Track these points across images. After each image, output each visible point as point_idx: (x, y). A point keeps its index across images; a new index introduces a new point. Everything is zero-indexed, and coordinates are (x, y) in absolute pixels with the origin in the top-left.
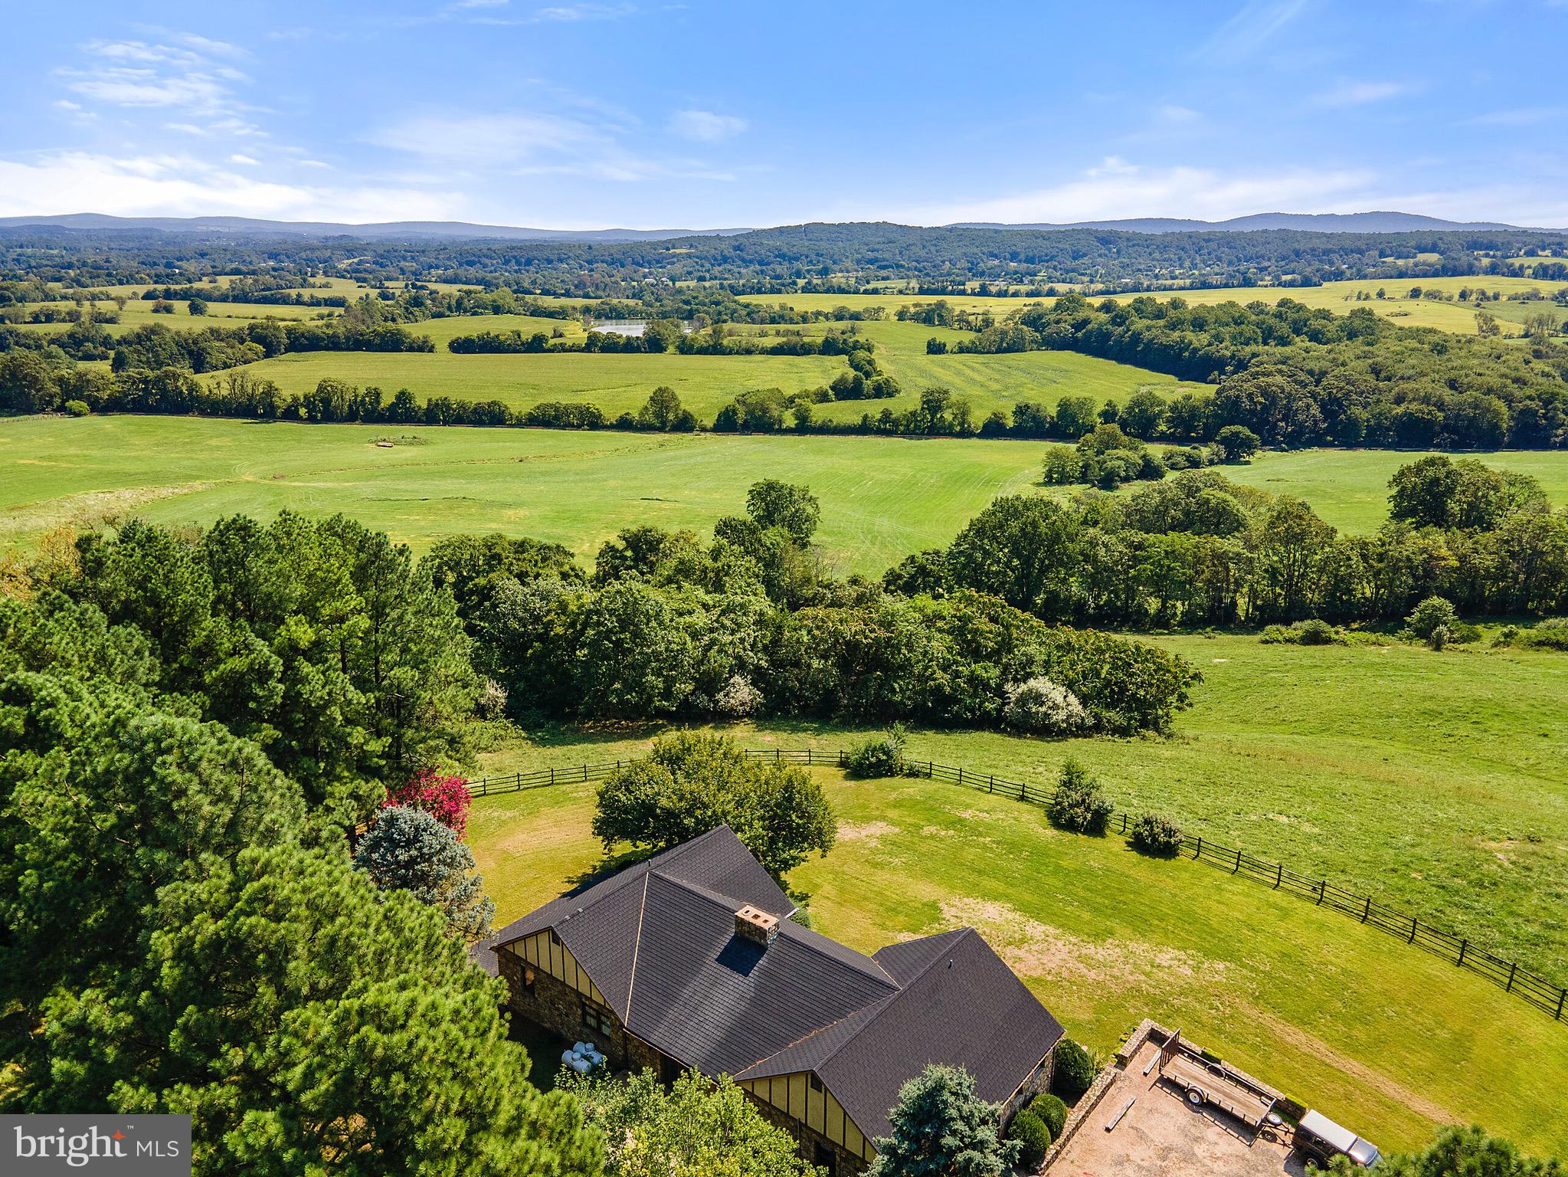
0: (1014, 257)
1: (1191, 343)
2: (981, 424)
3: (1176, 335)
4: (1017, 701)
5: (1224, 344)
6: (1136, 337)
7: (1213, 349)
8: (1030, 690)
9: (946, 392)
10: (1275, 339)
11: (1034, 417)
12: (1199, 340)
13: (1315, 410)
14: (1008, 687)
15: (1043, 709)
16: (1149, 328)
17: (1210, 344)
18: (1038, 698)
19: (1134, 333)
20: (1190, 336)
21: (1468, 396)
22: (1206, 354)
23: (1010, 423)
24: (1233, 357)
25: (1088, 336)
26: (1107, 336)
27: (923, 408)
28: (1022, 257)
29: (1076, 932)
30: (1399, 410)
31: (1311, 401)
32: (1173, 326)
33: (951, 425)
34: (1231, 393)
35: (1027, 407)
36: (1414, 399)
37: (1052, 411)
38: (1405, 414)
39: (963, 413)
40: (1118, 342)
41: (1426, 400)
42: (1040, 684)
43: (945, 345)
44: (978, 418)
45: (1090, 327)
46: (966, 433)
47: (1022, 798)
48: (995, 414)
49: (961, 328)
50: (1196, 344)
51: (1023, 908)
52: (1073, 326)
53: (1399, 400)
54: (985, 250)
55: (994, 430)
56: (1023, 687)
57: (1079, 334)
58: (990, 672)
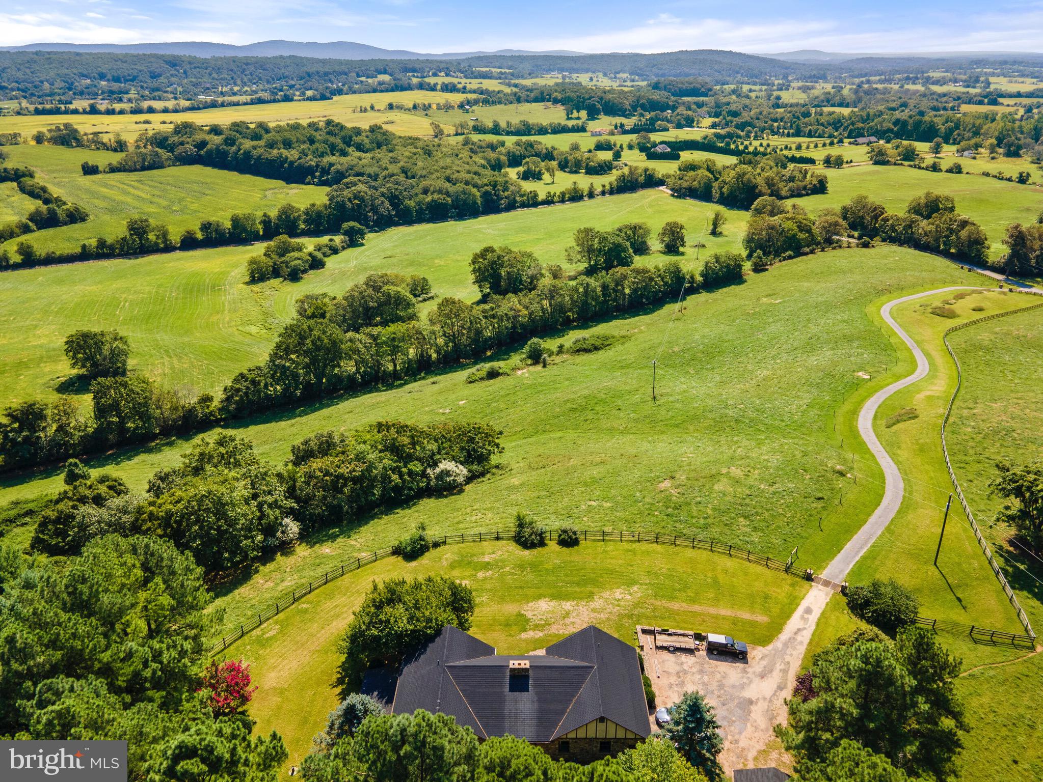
0: (102, 76)
1: (287, 158)
2: (179, 240)
3: (275, 152)
4: (436, 478)
5: (308, 158)
6: (247, 154)
7: (302, 161)
8: (442, 471)
9: (146, 221)
10: (338, 151)
11: (216, 230)
12: (292, 155)
13: (387, 204)
14: (429, 471)
15: (452, 478)
16: (255, 148)
17: (300, 158)
18: (447, 473)
19: (245, 152)
20: (285, 152)
21: (460, 187)
22: (299, 164)
23: (200, 236)
24: (317, 166)
25: (209, 152)
26: (225, 154)
27: (131, 235)
28: (109, 77)
29: (581, 599)
30: (429, 199)
31: (383, 199)
32: (271, 145)
33: (157, 244)
34: (339, 199)
35: (210, 224)
36: (434, 192)
37: (228, 224)
38: (433, 201)
39: (165, 235)
40: (235, 157)
41: (440, 191)
42: (446, 465)
43: (97, 167)
44: (175, 237)
45: (209, 147)
46: (169, 248)
47: (498, 538)
48: (188, 232)
49: (98, 149)
50: (291, 158)
51: (553, 597)
52: (195, 146)
53: (426, 191)
54: (75, 71)
55: (189, 243)
56: (438, 470)
57: (202, 152)
58: (416, 467)
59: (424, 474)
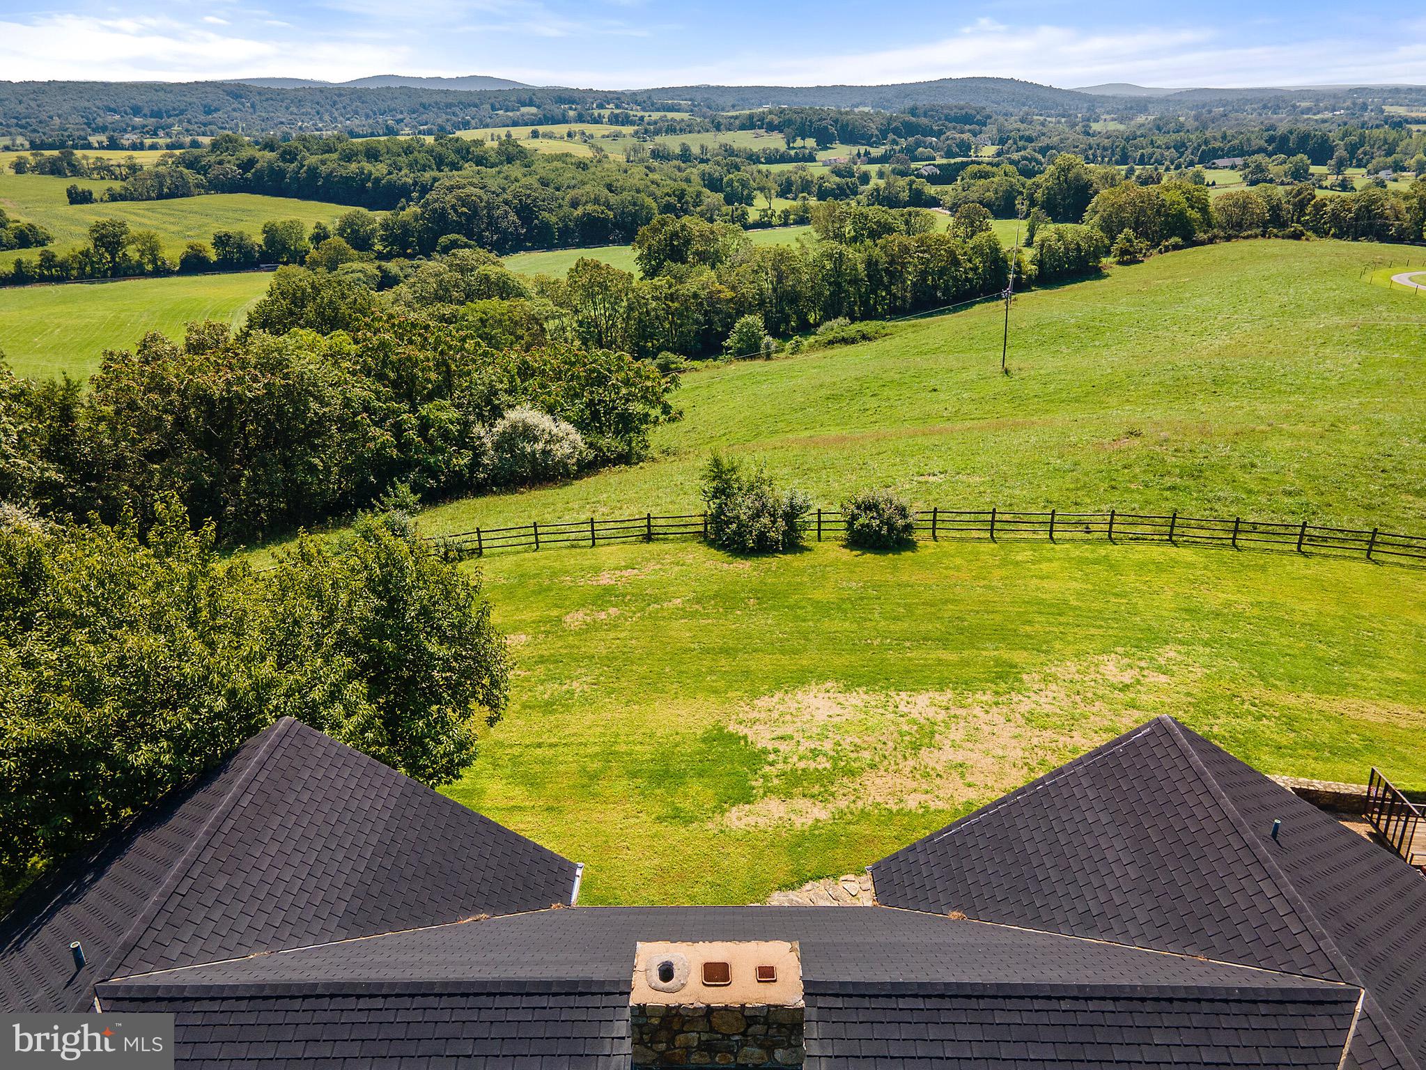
0: (137, 111)
1: (370, 174)
2: (178, 261)
3: (353, 166)
4: (498, 447)
5: (403, 173)
6: (313, 172)
7: (394, 176)
8: (514, 427)
9: (123, 224)
10: (447, 165)
11: (240, 247)
12: (379, 169)
13: (513, 217)
14: (479, 429)
15: (539, 446)
16: (323, 162)
17: (390, 173)
18: (528, 433)
19: (309, 167)
20: (367, 167)
21: (626, 196)
22: (389, 182)
23: (212, 255)
24: (415, 184)
25: (259, 175)
26: (281, 173)
27: (96, 246)
28: (146, 111)
30: (579, 212)
31: (507, 208)
32: (349, 157)
33: (140, 264)
34: (436, 205)
35: (228, 236)
36: (587, 202)
37: (259, 239)
38: (584, 215)
39: (152, 249)
40: (296, 178)
41: (596, 201)
42: (524, 414)
44: (172, 254)
45: (258, 166)
46: (161, 271)
47: (648, 538)
48: (192, 248)
49: (102, 178)
50: (376, 174)
52: (239, 166)
53: (575, 204)
54: (98, 103)
55: (194, 264)
56: (501, 426)
57: (249, 175)
59: (463, 440)
